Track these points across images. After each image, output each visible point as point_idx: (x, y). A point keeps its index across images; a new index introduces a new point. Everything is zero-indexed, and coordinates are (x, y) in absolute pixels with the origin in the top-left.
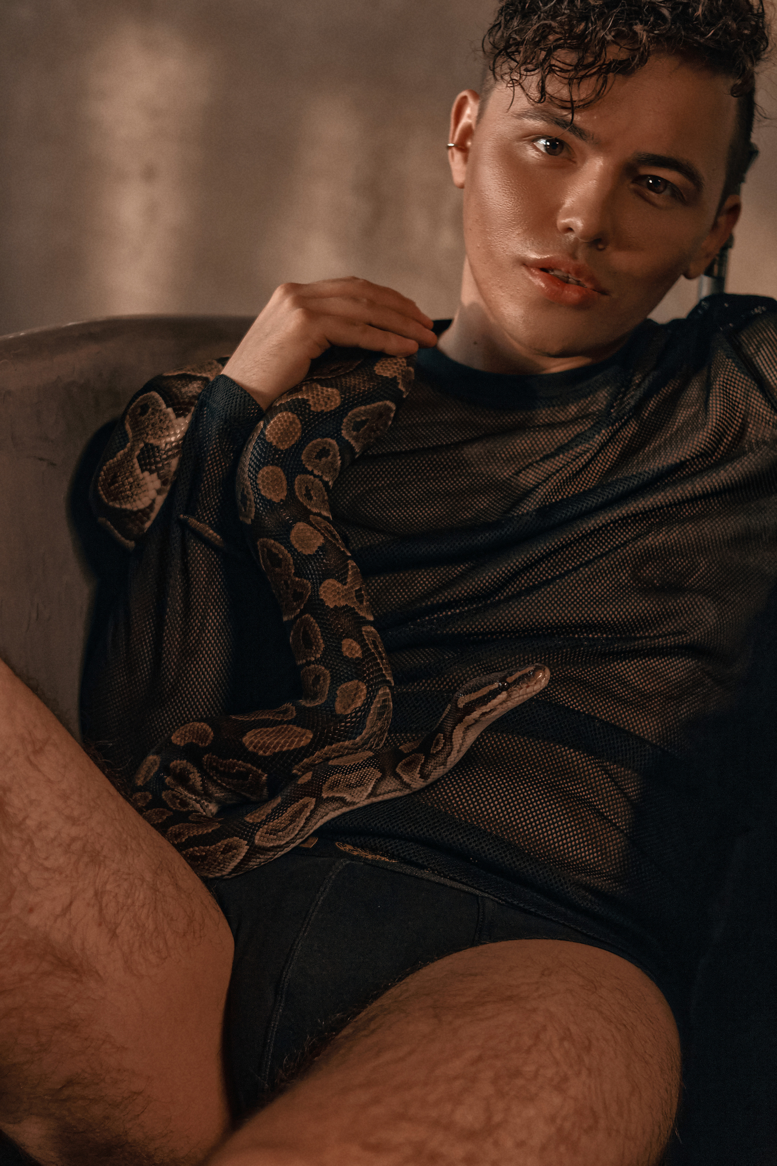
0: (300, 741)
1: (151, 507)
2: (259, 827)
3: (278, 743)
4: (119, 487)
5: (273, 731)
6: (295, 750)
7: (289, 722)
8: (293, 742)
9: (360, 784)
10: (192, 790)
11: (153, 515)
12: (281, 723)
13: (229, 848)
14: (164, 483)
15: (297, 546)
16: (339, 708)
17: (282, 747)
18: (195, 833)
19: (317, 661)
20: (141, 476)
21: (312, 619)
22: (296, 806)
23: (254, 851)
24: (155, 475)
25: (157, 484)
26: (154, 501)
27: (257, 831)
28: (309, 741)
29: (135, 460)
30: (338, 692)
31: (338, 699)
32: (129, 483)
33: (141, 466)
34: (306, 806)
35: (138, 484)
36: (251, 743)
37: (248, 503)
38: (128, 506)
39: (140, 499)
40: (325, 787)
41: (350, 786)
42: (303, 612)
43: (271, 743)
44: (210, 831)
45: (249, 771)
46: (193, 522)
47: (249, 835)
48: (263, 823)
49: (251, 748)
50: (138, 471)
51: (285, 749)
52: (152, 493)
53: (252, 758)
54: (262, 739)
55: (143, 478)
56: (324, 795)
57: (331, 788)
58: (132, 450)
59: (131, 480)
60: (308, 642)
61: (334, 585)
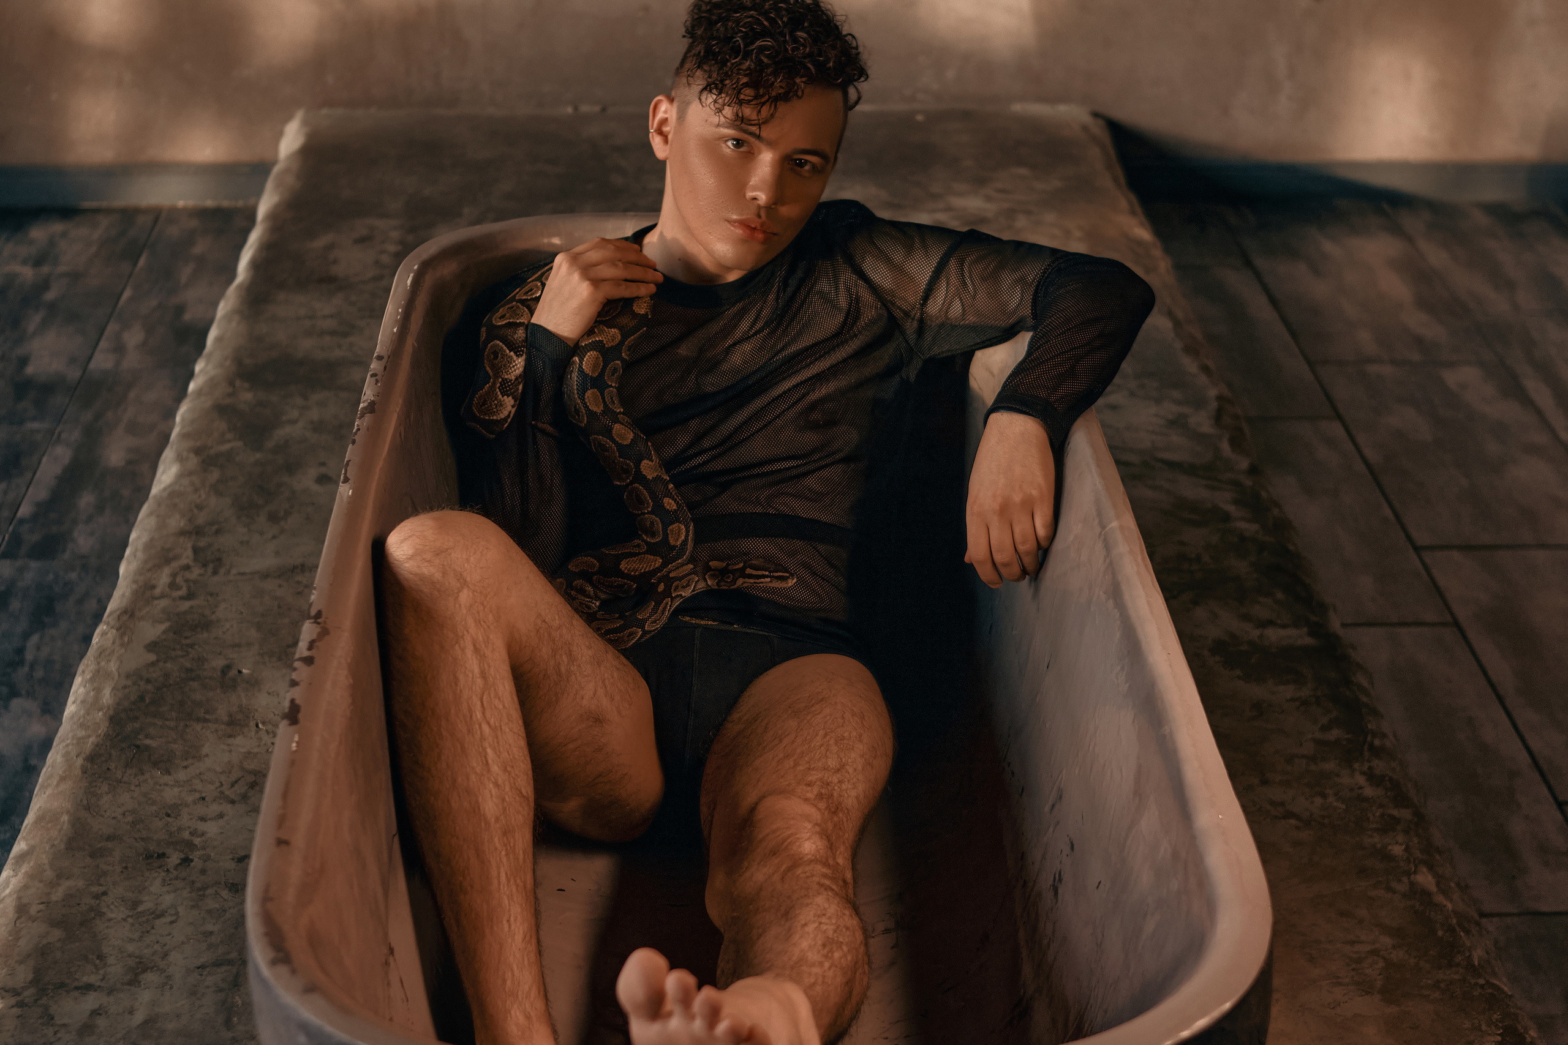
0: (655, 564)
1: (509, 416)
2: (647, 621)
3: (643, 567)
4: (488, 407)
5: (637, 559)
6: (653, 569)
7: (644, 553)
8: (651, 565)
9: (688, 585)
10: (589, 596)
11: (509, 420)
12: (639, 554)
13: (631, 634)
14: (515, 401)
15: (617, 439)
16: (672, 542)
17: (646, 569)
18: (609, 627)
19: (649, 513)
20: (502, 399)
21: (641, 487)
22: (663, 605)
23: (645, 633)
24: (510, 398)
25: (512, 402)
26: (510, 412)
27: (646, 622)
28: (660, 564)
29: (498, 390)
30: (669, 532)
31: (670, 536)
32: (495, 404)
33: (502, 393)
34: (667, 604)
35: (501, 404)
36: (626, 568)
37: (581, 414)
38: (495, 418)
39: (502, 413)
40: (672, 590)
41: (684, 587)
42: (632, 483)
43: (638, 567)
44: (618, 625)
45: (625, 584)
46: (540, 425)
47: (641, 624)
48: (650, 617)
49: (626, 571)
50: (500, 396)
51: (647, 570)
52: (509, 408)
53: (627, 576)
54: (632, 565)
55: (504, 400)
56: (673, 595)
57: (675, 590)
58: (494, 383)
59: (496, 402)
60: (641, 502)
61: (648, 464)
